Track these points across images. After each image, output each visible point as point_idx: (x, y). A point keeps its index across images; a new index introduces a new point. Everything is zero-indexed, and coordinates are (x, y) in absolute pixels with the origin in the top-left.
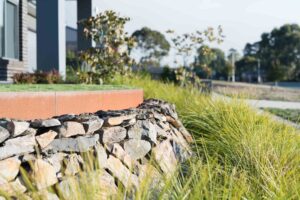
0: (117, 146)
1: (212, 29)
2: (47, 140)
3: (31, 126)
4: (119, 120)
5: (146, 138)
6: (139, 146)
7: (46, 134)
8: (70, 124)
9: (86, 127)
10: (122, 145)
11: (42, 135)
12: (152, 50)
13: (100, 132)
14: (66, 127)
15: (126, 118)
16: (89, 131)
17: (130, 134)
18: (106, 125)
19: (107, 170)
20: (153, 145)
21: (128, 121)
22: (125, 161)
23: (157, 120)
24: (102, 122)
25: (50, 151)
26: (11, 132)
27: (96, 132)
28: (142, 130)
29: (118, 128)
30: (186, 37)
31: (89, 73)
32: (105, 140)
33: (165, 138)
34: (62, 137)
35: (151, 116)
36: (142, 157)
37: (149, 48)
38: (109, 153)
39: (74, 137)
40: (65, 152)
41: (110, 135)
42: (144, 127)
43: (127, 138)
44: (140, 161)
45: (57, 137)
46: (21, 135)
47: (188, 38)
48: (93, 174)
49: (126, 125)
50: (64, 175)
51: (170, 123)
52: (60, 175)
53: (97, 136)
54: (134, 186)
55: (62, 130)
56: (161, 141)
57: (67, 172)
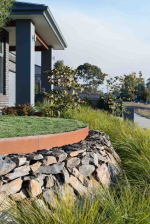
0: (75, 169)
1: (135, 73)
2: (36, 168)
3: (27, 160)
4: (76, 153)
5: (92, 163)
6: (88, 168)
7: (35, 164)
8: (49, 157)
9: (57, 159)
10: (78, 169)
11: (33, 165)
12: (91, 80)
13: (65, 161)
14: (47, 160)
15: (80, 152)
16: (59, 161)
17: (83, 161)
18: (69, 156)
19: (70, 184)
20: (96, 167)
21: (81, 153)
22: (80, 179)
23: (98, 149)
24: (66, 155)
25: (37, 174)
26: (17, 163)
27: (63, 161)
28: (90, 158)
29: (76, 158)
30: (117, 79)
31: (51, 107)
32: (68, 166)
33: (103, 162)
34: (44, 165)
35: (94, 147)
36: (89, 175)
37: (89, 78)
38: (70, 174)
39: (51, 165)
40: (45, 174)
41: (71, 163)
42: (91, 156)
43: (81, 164)
44: (88, 177)
45: (41, 165)
46: (22, 165)
47: (118, 80)
48: (61, 187)
49: (80, 156)
50: (45, 188)
51: (106, 150)
52: (43, 188)
53: (64, 163)
54: (85, 194)
55: (44, 161)
56: (101, 165)
57: (47, 186)
